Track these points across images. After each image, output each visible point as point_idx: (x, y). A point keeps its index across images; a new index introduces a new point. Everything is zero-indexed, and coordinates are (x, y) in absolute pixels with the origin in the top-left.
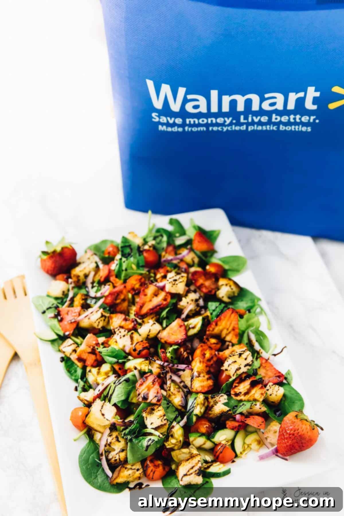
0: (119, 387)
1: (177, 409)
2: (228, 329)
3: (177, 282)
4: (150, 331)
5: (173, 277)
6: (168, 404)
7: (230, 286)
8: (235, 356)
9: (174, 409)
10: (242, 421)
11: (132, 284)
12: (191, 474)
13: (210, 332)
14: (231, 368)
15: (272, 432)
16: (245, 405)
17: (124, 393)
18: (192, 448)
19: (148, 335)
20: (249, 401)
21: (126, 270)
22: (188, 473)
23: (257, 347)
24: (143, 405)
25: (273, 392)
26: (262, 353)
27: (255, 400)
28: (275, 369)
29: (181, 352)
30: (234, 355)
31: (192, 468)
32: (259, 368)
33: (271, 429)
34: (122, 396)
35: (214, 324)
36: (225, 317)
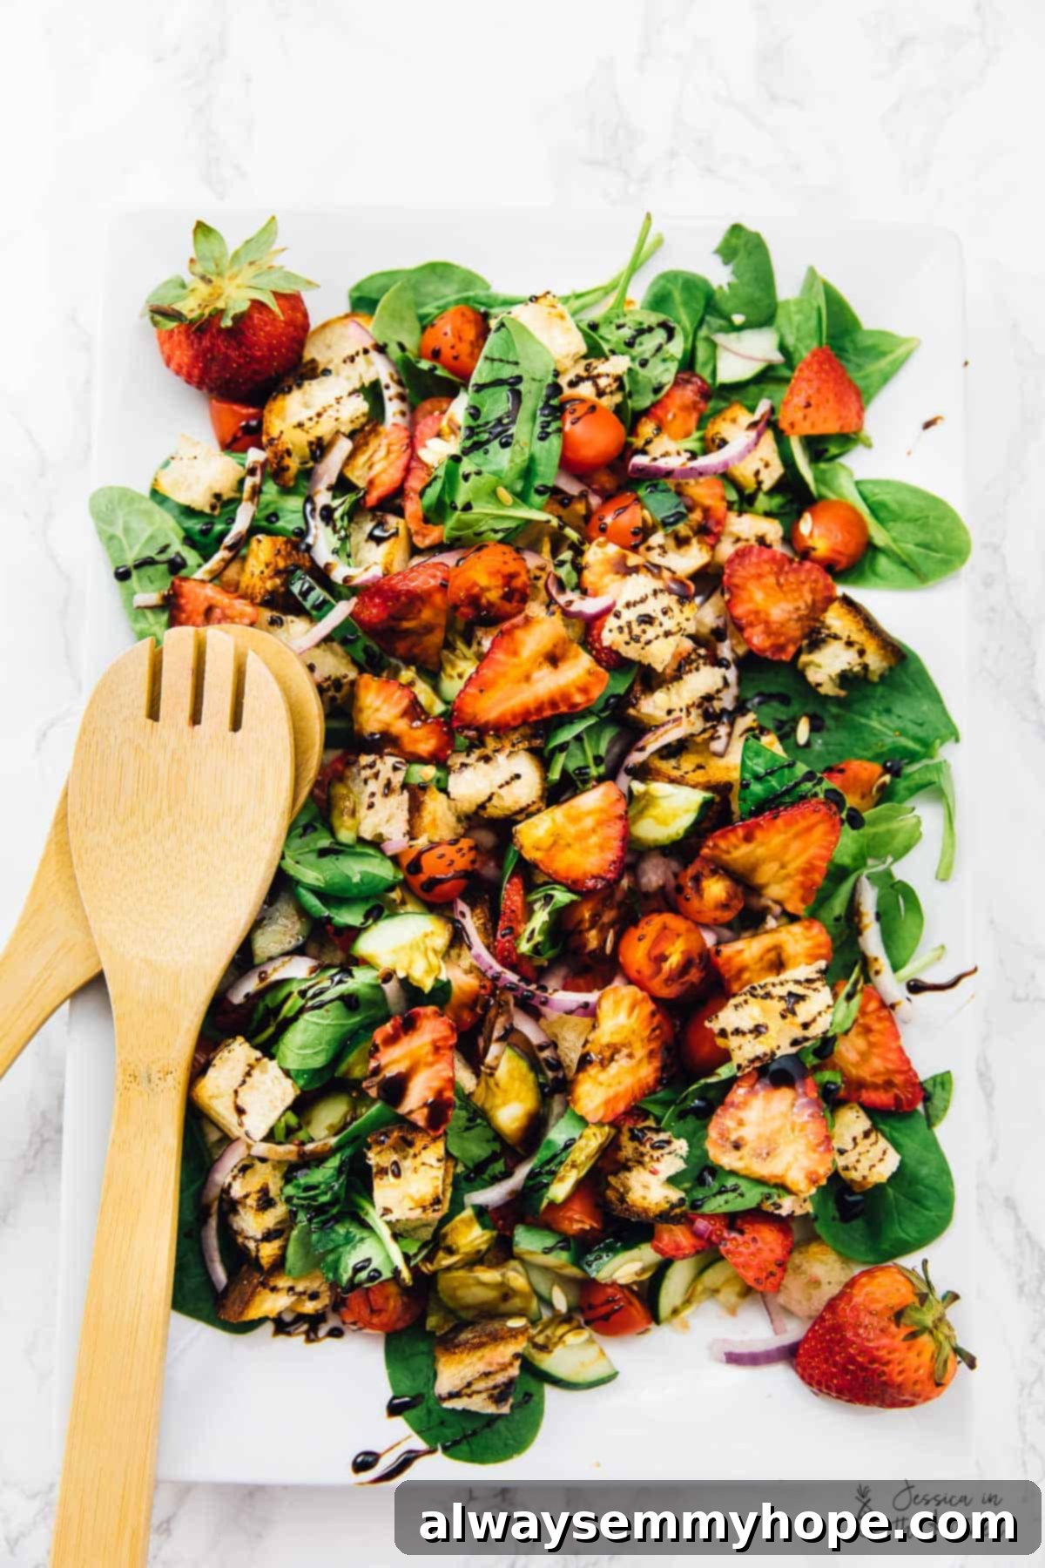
0: (315, 1019)
1: (498, 1136)
2: (783, 866)
3: (651, 632)
4: (490, 799)
5: (643, 600)
6: (471, 1120)
7: (862, 653)
8: (768, 1002)
9: (490, 1134)
10: (709, 1240)
11: (475, 584)
12: (479, 1392)
13: (717, 852)
14: (740, 1048)
15: (803, 1279)
16: (742, 1195)
17: (328, 1043)
18: (515, 1270)
19: (482, 806)
20: (760, 1181)
21: (468, 507)
22: (468, 1391)
23: (872, 941)
24: (379, 1109)
25: (858, 1161)
26: (877, 973)
27: (784, 1188)
28: (901, 1050)
29: (581, 921)
30: (768, 996)
31: (487, 1375)
32: (846, 1033)
33: (805, 1266)
34: (316, 1053)
35: (740, 832)
36: (788, 824)
